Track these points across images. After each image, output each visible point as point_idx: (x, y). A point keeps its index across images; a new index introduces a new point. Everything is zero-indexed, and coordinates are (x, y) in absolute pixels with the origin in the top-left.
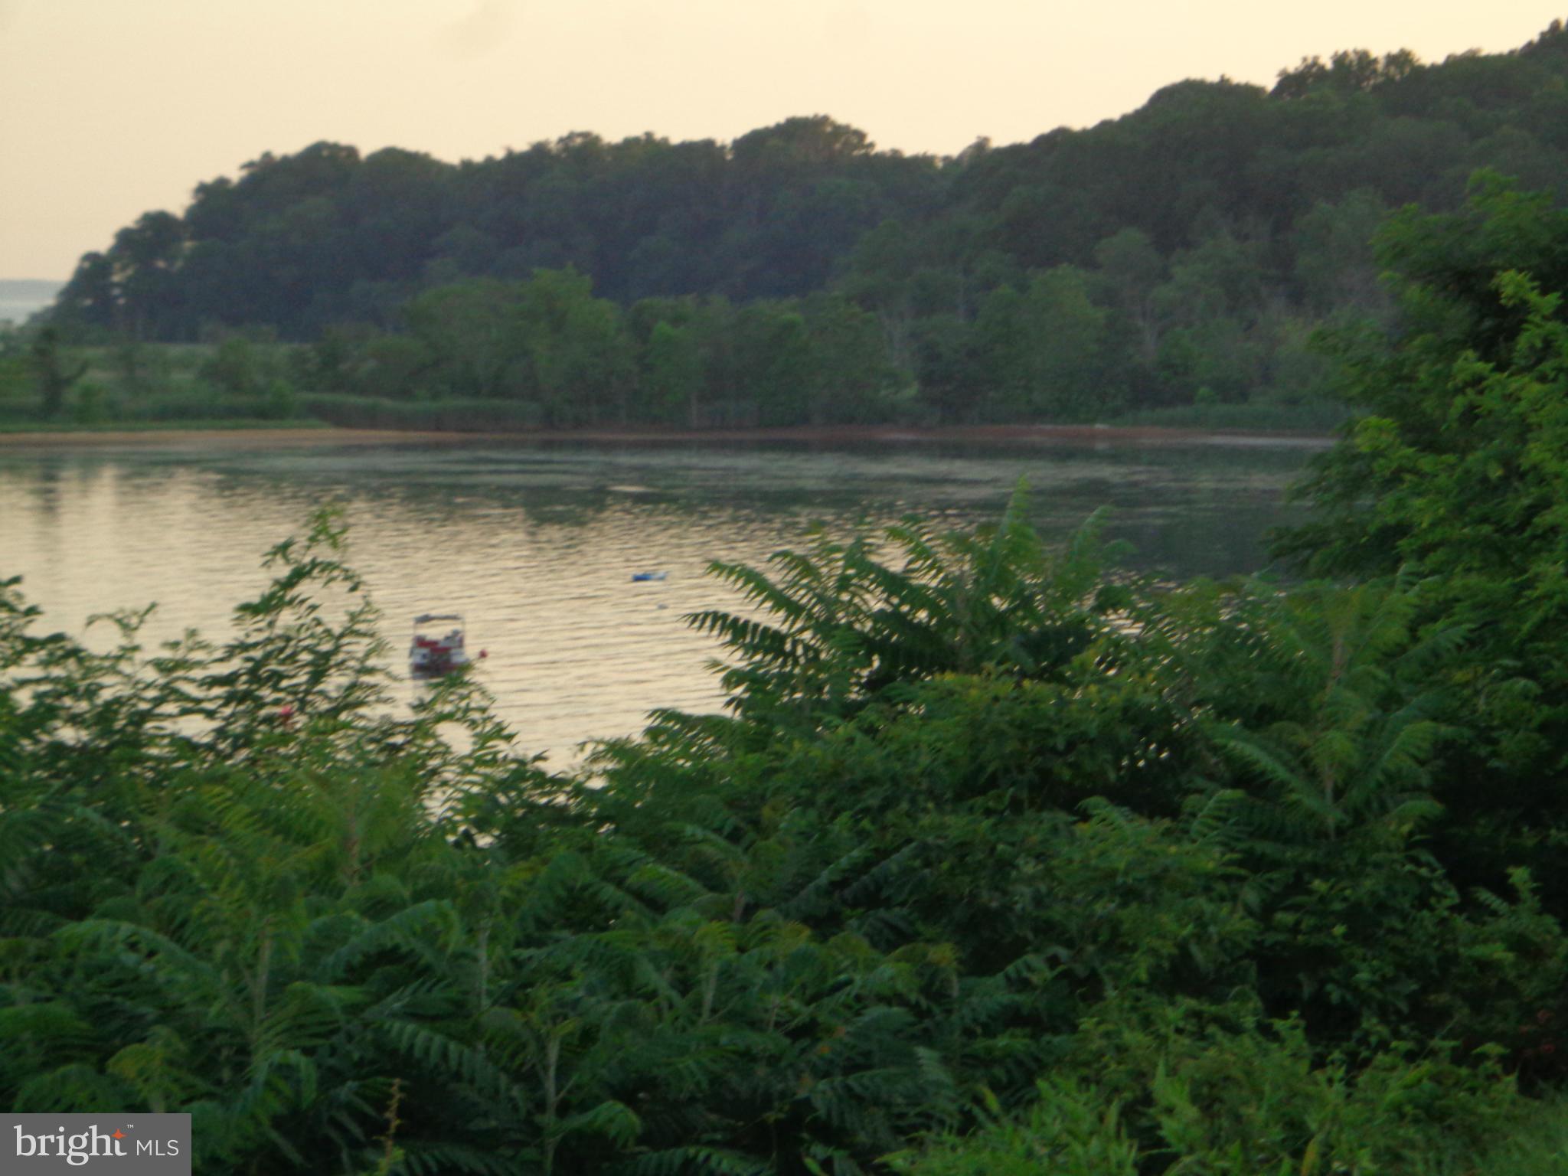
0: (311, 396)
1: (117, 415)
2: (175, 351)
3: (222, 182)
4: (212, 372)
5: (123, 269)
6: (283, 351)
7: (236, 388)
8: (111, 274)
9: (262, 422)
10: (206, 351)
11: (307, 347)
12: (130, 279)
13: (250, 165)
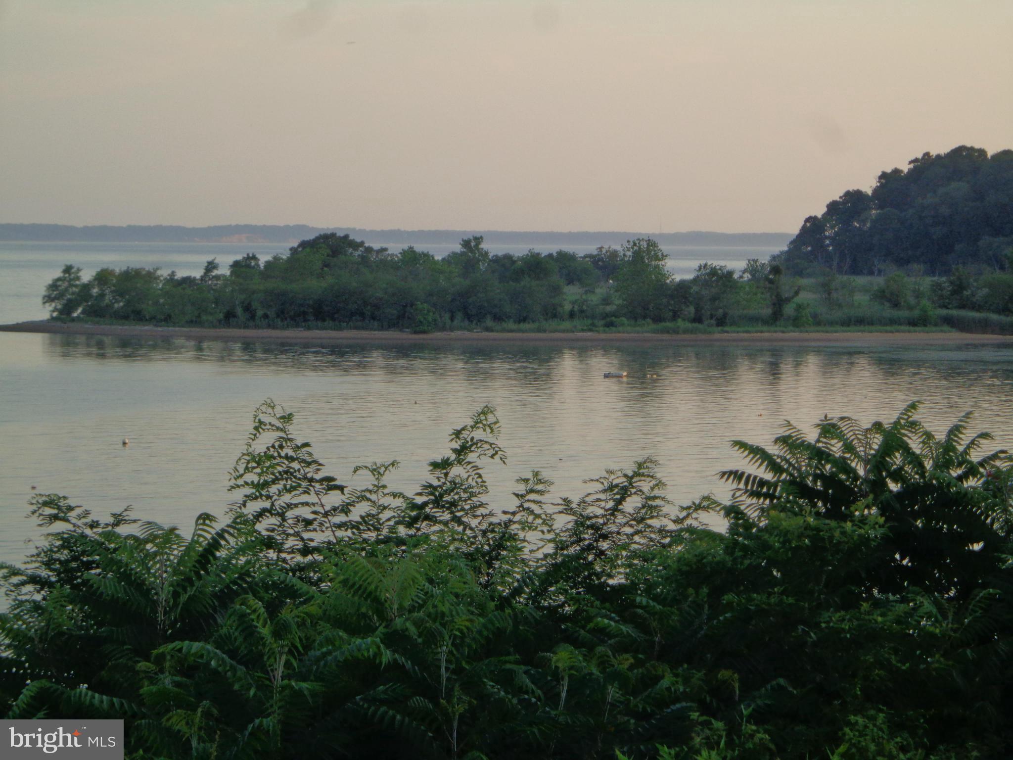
0: (944, 312)
1: (818, 322)
2: (861, 280)
3: (896, 171)
4: (882, 296)
5: (832, 227)
6: (927, 282)
7: (896, 305)
8: (824, 231)
9: (912, 328)
10: (878, 281)
11: (944, 279)
12: (836, 234)
13: (916, 161)
